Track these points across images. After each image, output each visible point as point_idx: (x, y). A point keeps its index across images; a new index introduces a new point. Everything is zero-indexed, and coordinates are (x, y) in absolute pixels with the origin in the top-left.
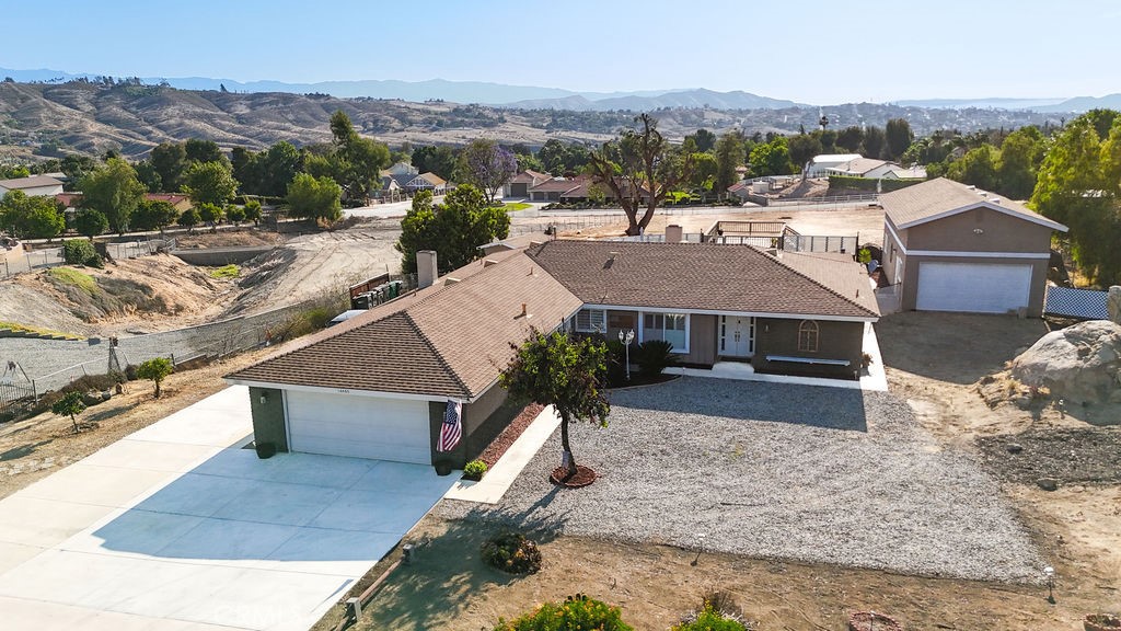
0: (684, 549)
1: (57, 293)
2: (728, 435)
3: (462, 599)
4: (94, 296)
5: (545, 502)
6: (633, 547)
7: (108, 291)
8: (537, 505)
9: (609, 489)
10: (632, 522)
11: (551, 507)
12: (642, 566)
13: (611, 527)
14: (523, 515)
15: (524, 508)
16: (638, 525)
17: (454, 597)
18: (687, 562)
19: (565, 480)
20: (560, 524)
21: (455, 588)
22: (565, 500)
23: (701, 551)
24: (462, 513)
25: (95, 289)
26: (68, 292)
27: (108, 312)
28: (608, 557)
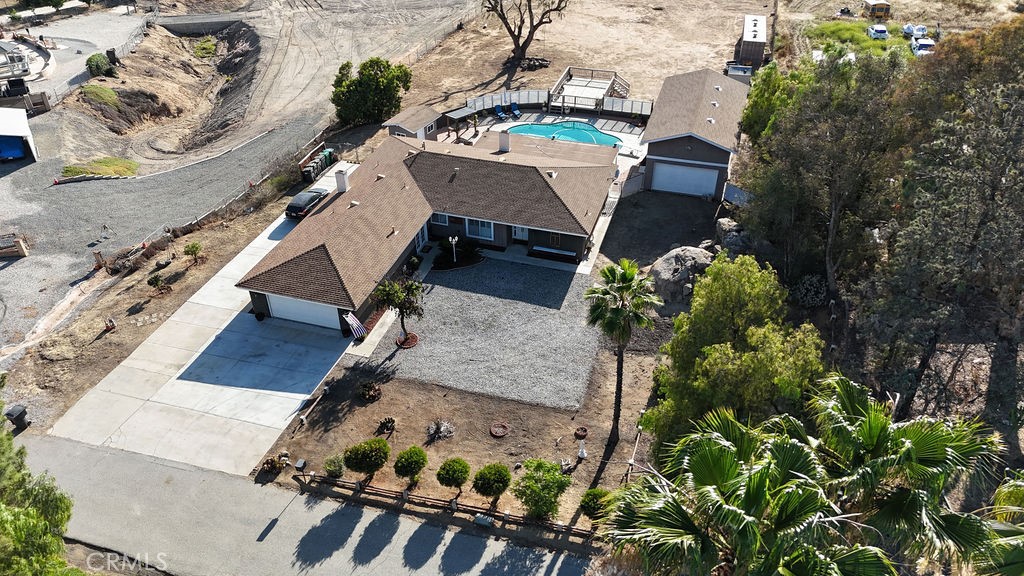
0: (444, 387)
1: (94, 112)
2: (492, 310)
3: (344, 415)
4: (119, 111)
5: (390, 358)
6: (423, 386)
7: (129, 105)
8: (387, 359)
9: (423, 348)
10: (425, 371)
11: (394, 360)
12: (422, 397)
13: (415, 375)
14: (379, 366)
15: (380, 361)
16: (429, 374)
17: (341, 415)
18: (441, 394)
19: (403, 343)
20: (394, 372)
21: (343, 409)
22: (401, 355)
23: (450, 388)
24: (351, 364)
25: (119, 104)
26: (101, 110)
27: (132, 123)
28: (410, 391)
